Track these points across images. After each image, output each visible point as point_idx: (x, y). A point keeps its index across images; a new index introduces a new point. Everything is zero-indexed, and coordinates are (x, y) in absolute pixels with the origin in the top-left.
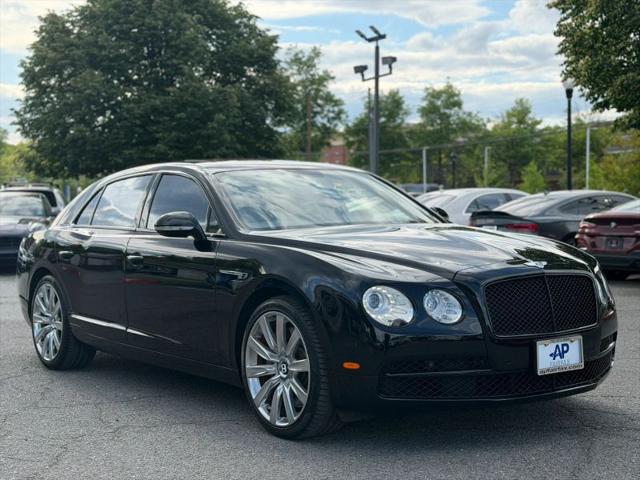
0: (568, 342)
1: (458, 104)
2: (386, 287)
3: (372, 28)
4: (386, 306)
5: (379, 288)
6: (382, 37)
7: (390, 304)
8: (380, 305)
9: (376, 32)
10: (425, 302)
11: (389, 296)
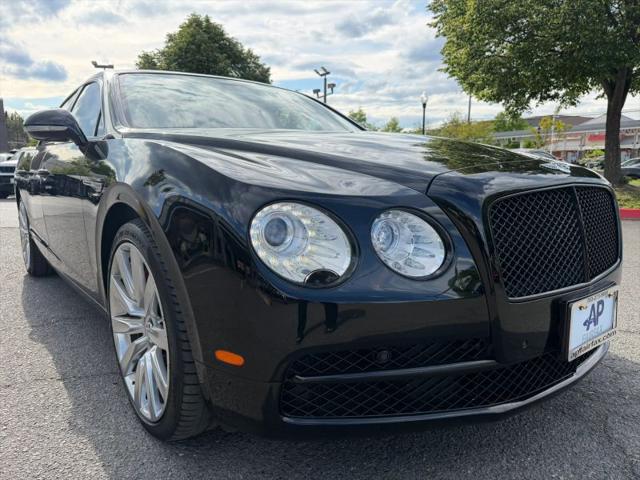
0: (603, 298)
1: (364, 120)
2: (300, 206)
3: (323, 68)
4: (299, 241)
5: (286, 208)
6: (328, 73)
7: (305, 238)
8: (289, 239)
9: (325, 70)
10: (374, 235)
11: (305, 221)
